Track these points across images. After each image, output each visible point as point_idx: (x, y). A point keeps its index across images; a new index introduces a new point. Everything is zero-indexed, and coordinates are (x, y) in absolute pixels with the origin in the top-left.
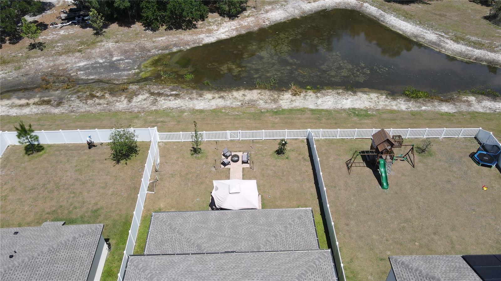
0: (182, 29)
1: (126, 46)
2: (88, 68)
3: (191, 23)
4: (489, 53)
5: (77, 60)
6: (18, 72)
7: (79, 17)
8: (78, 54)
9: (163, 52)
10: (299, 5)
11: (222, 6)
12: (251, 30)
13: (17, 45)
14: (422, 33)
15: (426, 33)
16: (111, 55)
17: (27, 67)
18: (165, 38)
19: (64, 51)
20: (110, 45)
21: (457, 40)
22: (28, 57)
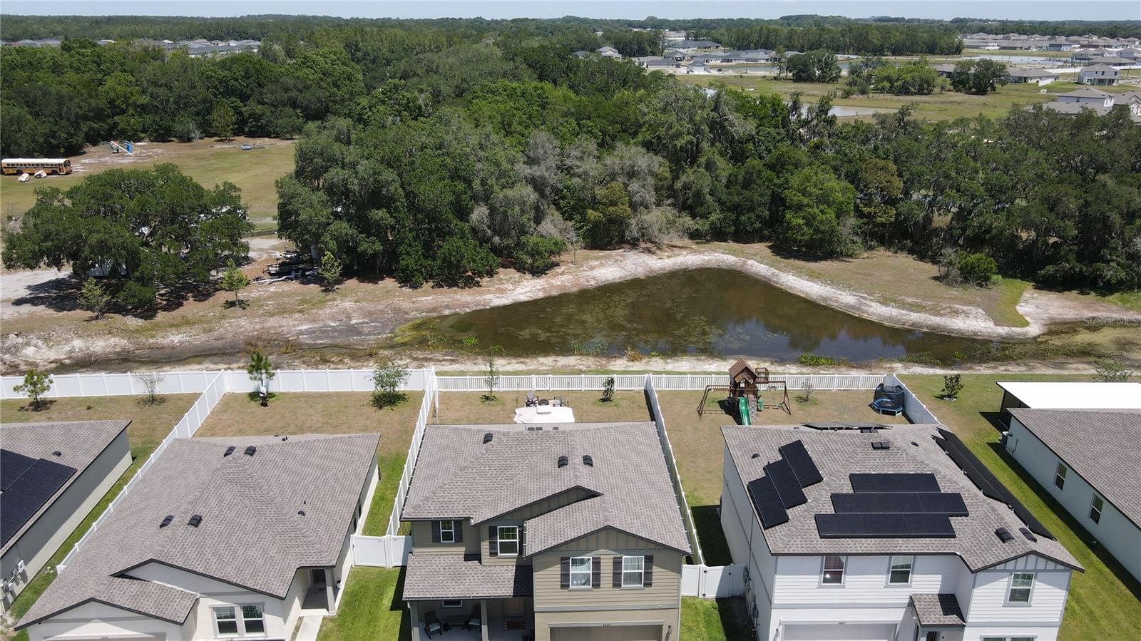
0: (458, 287)
1: (371, 307)
2: (314, 332)
3: (473, 280)
4: (932, 317)
5: (296, 322)
6: (208, 335)
7: (297, 271)
8: (297, 315)
9: (429, 314)
10: (644, 262)
11: (521, 256)
12: (567, 291)
13: (207, 302)
14: (835, 295)
15: (840, 295)
16: (349, 318)
17: (222, 330)
18: (431, 298)
19: (277, 310)
20: (347, 304)
21: (885, 302)
22: (224, 317)
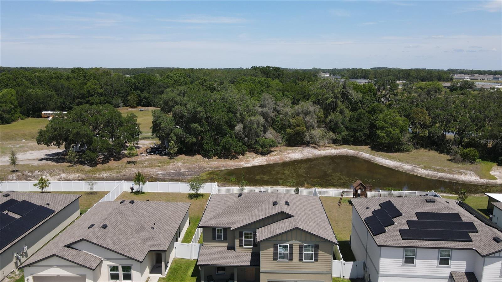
0: (229, 159)
1: (190, 165)
2: (164, 174)
3: (235, 156)
4: (449, 175)
5: (157, 171)
6: (118, 174)
7: (159, 151)
8: (157, 168)
9: (215, 169)
10: (312, 152)
11: (257, 147)
12: (277, 162)
13: (119, 161)
14: (401, 166)
15: (404, 165)
16: (180, 169)
17: (125, 172)
18: (216, 163)
19: (149, 165)
20: (179, 164)
21: (425, 168)
22: (126, 167)
